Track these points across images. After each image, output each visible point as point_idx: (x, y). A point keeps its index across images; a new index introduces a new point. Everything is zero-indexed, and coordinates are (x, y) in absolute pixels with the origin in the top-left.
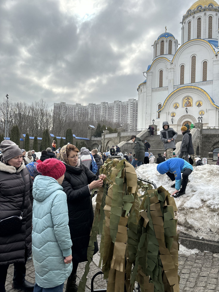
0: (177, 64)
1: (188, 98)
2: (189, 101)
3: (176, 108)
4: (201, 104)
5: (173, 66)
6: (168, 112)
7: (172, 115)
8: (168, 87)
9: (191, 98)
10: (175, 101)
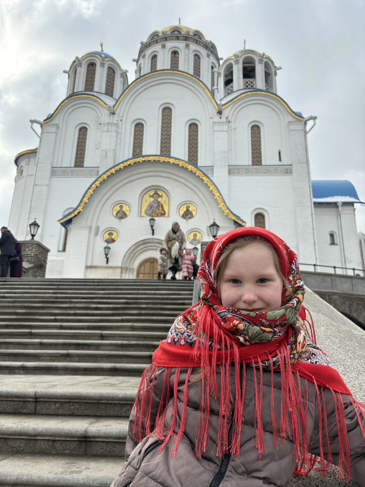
0: (125, 116)
1: (156, 193)
2: (159, 199)
3: (121, 218)
4: (194, 213)
5: (115, 119)
6: (94, 227)
7: (107, 236)
8: (100, 169)
9: (164, 195)
10: (117, 197)
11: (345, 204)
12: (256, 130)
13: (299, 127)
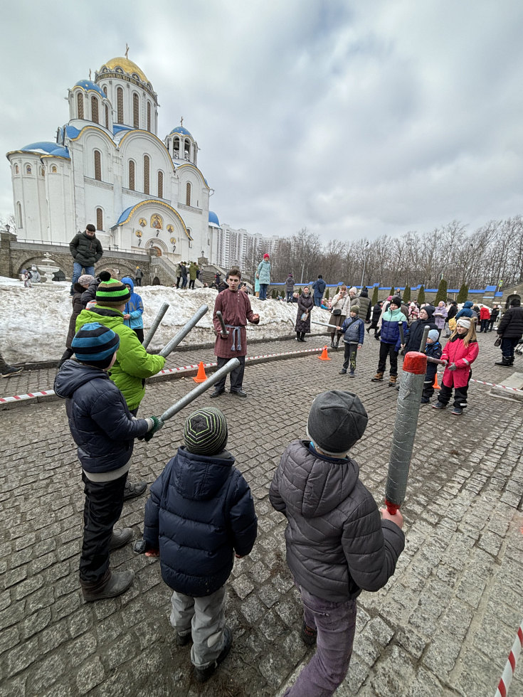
0: (124, 154)
2: (159, 221)
3: (143, 226)
4: (173, 230)
5: (119, 155)
6: (132, 227)
7: (138, 234)
8: (114, 186)
9: (161, 218)
10: (141, 216)
11: (215, 228)
12: (189, 185)
13: (207, 192)
